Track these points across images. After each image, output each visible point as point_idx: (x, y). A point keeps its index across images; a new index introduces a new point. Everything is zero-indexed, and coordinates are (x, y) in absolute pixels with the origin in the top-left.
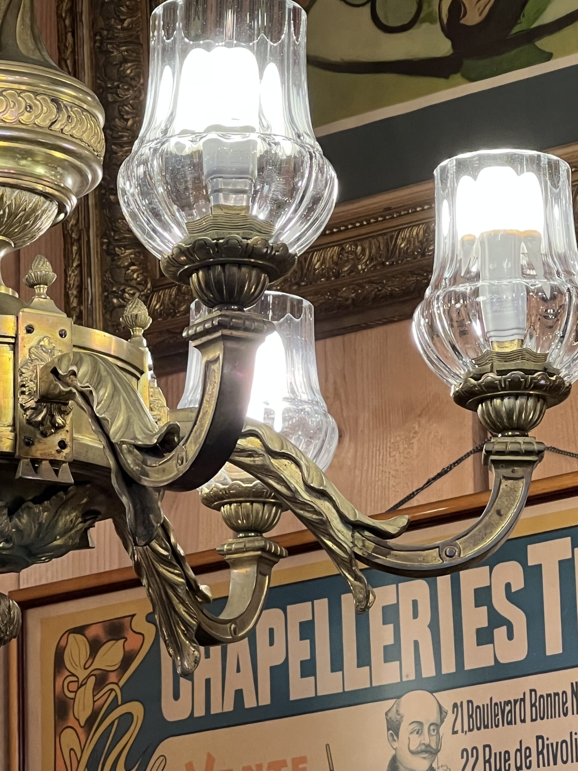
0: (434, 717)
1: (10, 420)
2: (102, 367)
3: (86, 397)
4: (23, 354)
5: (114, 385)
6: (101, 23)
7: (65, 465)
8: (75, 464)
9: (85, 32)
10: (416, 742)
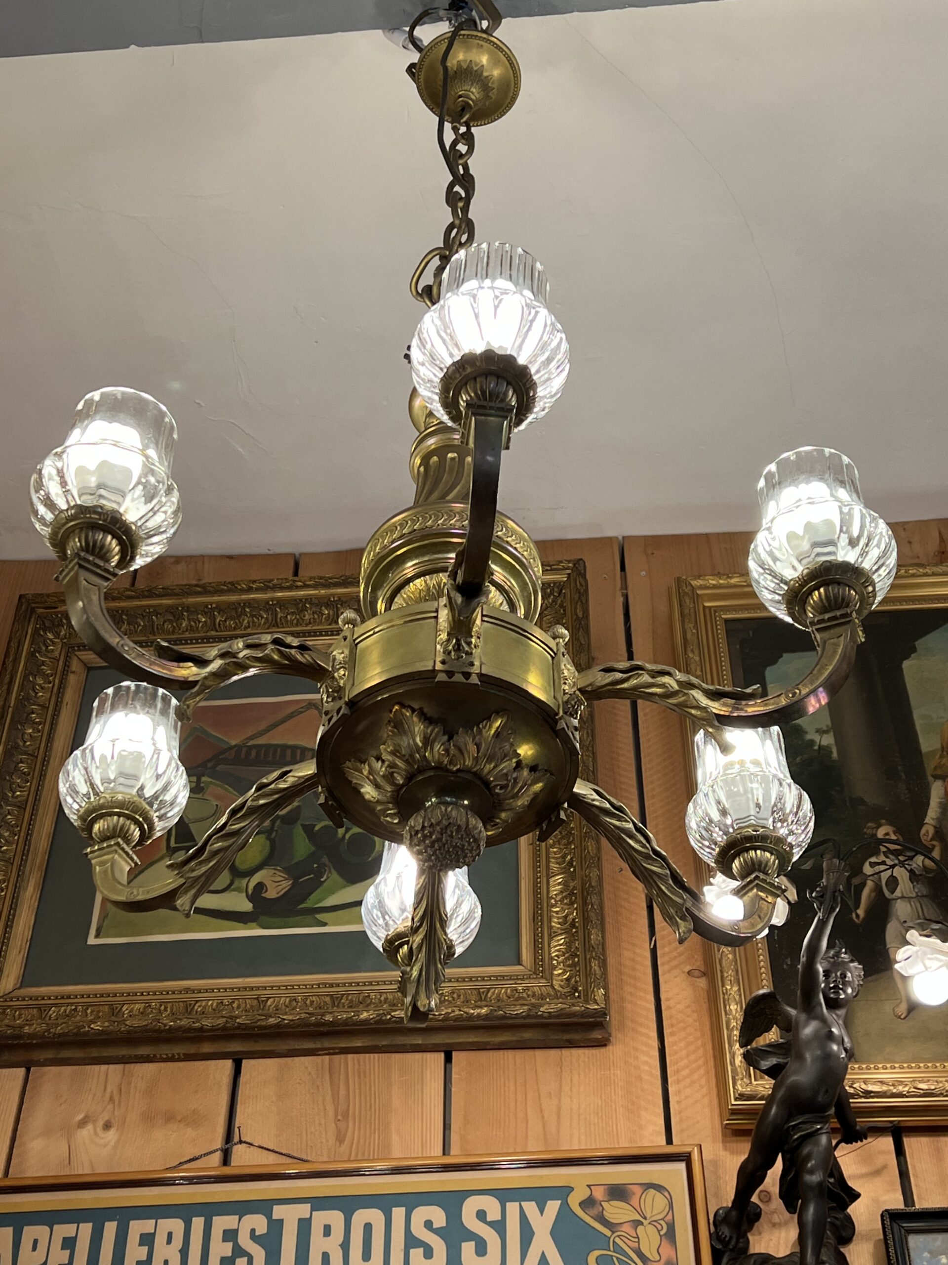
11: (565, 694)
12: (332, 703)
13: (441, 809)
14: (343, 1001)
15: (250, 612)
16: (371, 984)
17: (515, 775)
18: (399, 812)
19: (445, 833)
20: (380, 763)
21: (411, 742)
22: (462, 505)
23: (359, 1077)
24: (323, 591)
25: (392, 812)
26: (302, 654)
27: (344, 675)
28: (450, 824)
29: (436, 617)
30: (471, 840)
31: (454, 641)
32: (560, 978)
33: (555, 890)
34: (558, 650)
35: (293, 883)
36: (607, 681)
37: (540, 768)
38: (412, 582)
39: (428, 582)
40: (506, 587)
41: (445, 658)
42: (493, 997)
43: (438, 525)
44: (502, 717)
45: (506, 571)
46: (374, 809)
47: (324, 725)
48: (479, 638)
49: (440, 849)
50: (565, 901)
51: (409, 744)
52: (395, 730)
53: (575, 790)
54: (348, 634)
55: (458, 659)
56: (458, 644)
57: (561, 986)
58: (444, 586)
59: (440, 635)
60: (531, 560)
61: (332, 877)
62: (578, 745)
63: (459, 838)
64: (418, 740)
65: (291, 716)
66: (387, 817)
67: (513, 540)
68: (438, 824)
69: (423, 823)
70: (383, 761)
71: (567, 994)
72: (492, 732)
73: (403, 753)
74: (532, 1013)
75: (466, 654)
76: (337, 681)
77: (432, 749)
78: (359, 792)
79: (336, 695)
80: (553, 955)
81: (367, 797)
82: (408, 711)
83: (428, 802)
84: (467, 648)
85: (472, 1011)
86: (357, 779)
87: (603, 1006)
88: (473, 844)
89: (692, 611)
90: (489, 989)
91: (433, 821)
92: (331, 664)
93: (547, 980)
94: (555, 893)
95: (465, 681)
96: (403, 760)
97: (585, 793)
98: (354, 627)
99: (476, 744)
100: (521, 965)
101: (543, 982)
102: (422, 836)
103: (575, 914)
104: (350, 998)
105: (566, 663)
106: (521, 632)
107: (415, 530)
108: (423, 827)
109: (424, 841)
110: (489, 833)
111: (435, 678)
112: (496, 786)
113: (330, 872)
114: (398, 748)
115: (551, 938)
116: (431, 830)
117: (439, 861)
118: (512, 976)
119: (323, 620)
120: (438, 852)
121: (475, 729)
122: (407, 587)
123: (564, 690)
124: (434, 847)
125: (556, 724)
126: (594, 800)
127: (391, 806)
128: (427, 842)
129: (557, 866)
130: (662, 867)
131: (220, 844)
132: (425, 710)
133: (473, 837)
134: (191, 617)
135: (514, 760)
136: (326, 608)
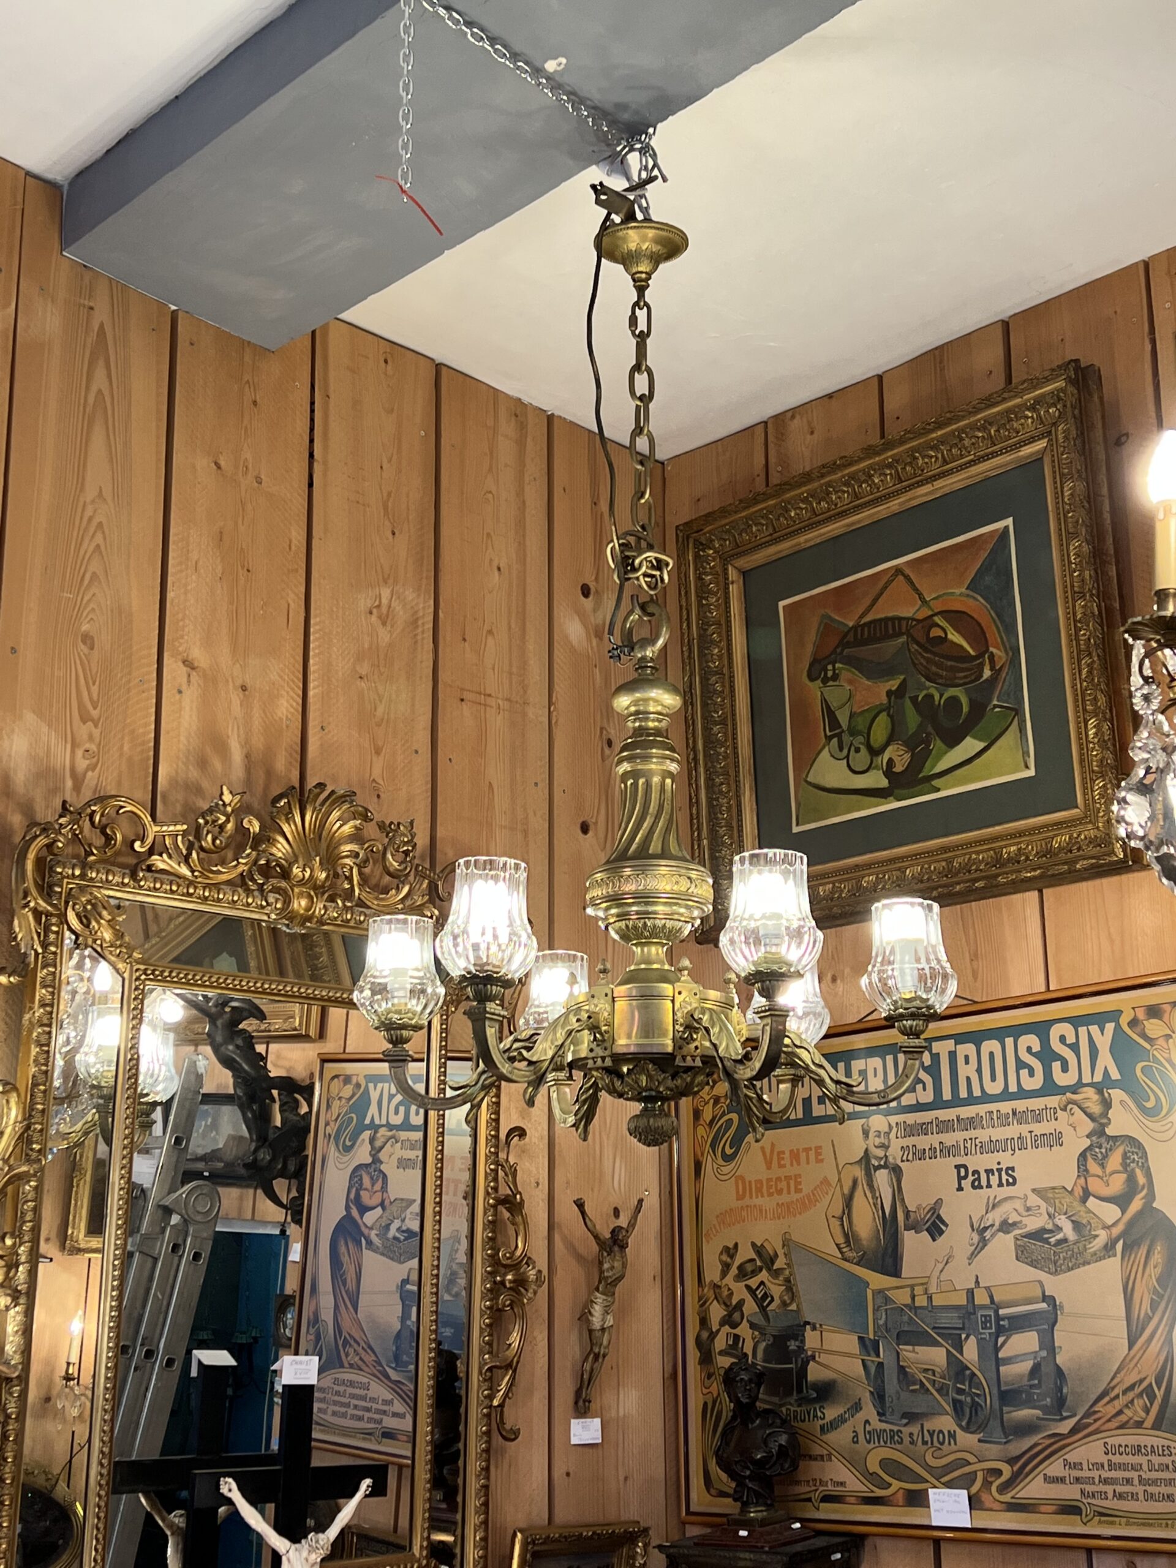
0: (887, 1129)
1: (671, 1036)
2: (715, 1017)
3: (707, 1030)
4: (677, 1005)
5: (721, 1028)
6: (710, 764)
7: (698, 1059)
8: (702, 1056)
9: (702, 770)
10: (877, 1141)
23: (979, 920)
35: (911, 755)
41: (590, 1047)
57: (1104, 828)
61: (937, 744)
65: (885, 588)
90: (1053, 838)
93: (1093, 823)
100: (1077, 808)
101: (1090, 826)
113: (935, 739)
118: (1068, 822)
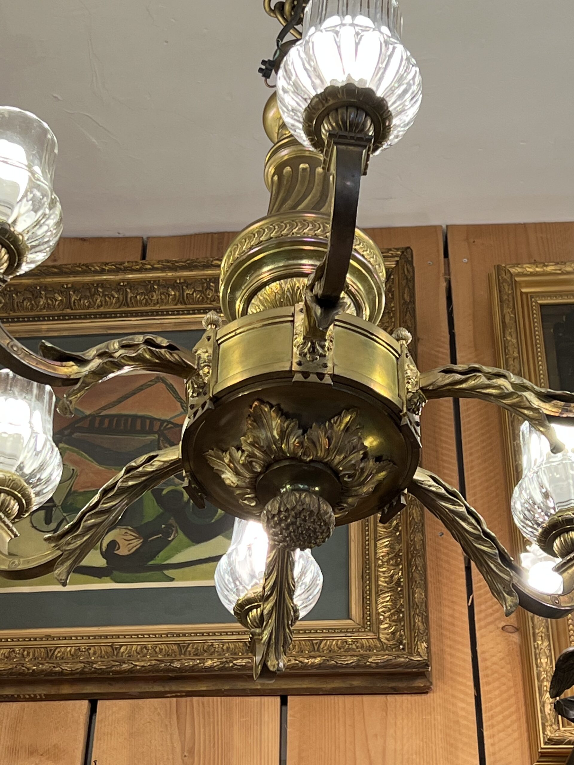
11: (408, 392)
12: (197, 398)
13: (295, 495)
14: (189, 649)
15: (103, 292)
16: (214, 634)
17: (361, 466)
18: (256, 497)
19: (299, 517)
20: (240, 452)
21: (269, 435)
22: (313, 215)
23: (204, 718)
24: (170, 274)
25: (250, 496)
26: (171, 354)
27: (208, 373)
28: (303, 509)
29: (293, 321)
30: (322, 524)
31: (310, 344)
32: (386, 631)
33: (383, 552)
34: (402, 351)
35: (143, 542)
36: (447, 381)
37: (384, 458)
38: (268, 285)
39: (283, 285)
40: (353, 290)
41: (301, 360)
42: (325, 648)
43: (293, 234)
44: (351, 413)
45: (354, 277)
46: (233, 492)
47: (189, 418)
48: (331, 341)
49: (294, 532)
50: (391, 562)
51: (267, 436)
52: (255, 424)
53: (415, 477)
54: (212, 335)
55: (313, 361)
56: (313, 347)
57: (387, 639)
58: (297, 290)
59: (296, 338)
60: (377, 267)
61: (179, 537)
62: (419, 439)
63: (312, 522)
64: (275, 433)
65: (140, 389)
66: (245, 500)
67: (361, 248)
68: (293, 509)
69: (279, 508)
70: (243, 451)
71: (393, 647)
72: (342, 427)
73: (262, 444)
74: (360, 664)
75: (320, 357)
76: (202, 378)
77: (288, 441)
78: (221, 477)
79: (201, 390)
80: (380, 610)
81: (228, 482)
82: (267, 407)
83: (283, 488)
84: (321, 351)
85: (306, 661)
86: (219, 466)
87: (426, 658)
88: (324, 527)
89: (510, 296)
90: (321, 641)
91: (288, 506)
92: (196, 362)
93: (374, 633)
94: (382, 554)
95: (319, 381)
96: (262, 452)
97: (422, 480)
98: (216, 327)
99: (328, 438)
100: (351, 619)
101: (371, 635)
102: (278, 520)
103: (400, 574)
104: (195, 646)
105: (409, 363)
106: (369, 335)
107: (271, 238)
108: (280, 512)
109: (279, 524)
110: (337, 516)
111: (292, 377)
112: (345, 475)
113: (177, 532)
114: (256, 440)
115: (378, 595)
116: (286, 514)
117: (293, 542)
118: (343, 629)
119: (170, 300)
120: (292, 534)
121: (327, 424)
122: (263, 290)
123: (407, 389)
124: (288, 529)
125: (401, 420)
126: (430, 486)
127: (249, 491)
128: (283, 525)
129: (384, 530)
130: (491, 547)
131: (93, 520)
132: (282, 406)
133: (324, 521)
134: (48, 296)
135: (361, 452)
136: (173, 290)
